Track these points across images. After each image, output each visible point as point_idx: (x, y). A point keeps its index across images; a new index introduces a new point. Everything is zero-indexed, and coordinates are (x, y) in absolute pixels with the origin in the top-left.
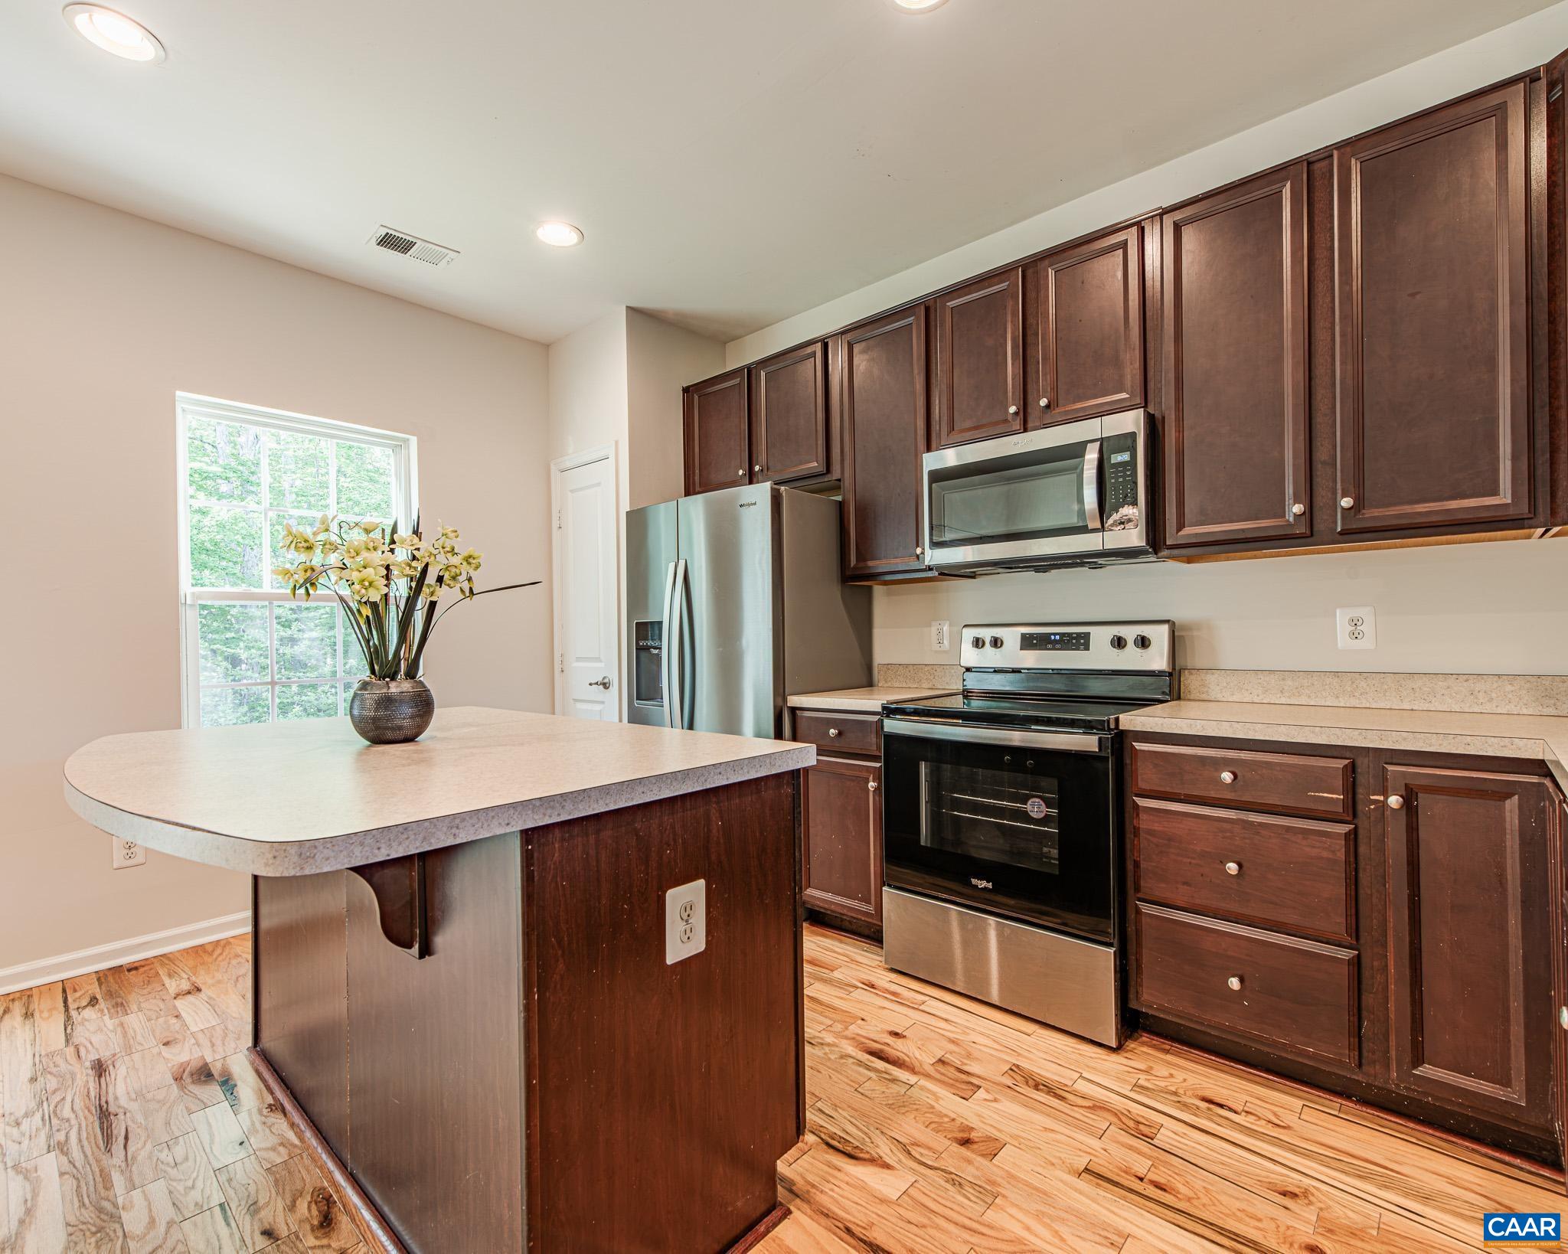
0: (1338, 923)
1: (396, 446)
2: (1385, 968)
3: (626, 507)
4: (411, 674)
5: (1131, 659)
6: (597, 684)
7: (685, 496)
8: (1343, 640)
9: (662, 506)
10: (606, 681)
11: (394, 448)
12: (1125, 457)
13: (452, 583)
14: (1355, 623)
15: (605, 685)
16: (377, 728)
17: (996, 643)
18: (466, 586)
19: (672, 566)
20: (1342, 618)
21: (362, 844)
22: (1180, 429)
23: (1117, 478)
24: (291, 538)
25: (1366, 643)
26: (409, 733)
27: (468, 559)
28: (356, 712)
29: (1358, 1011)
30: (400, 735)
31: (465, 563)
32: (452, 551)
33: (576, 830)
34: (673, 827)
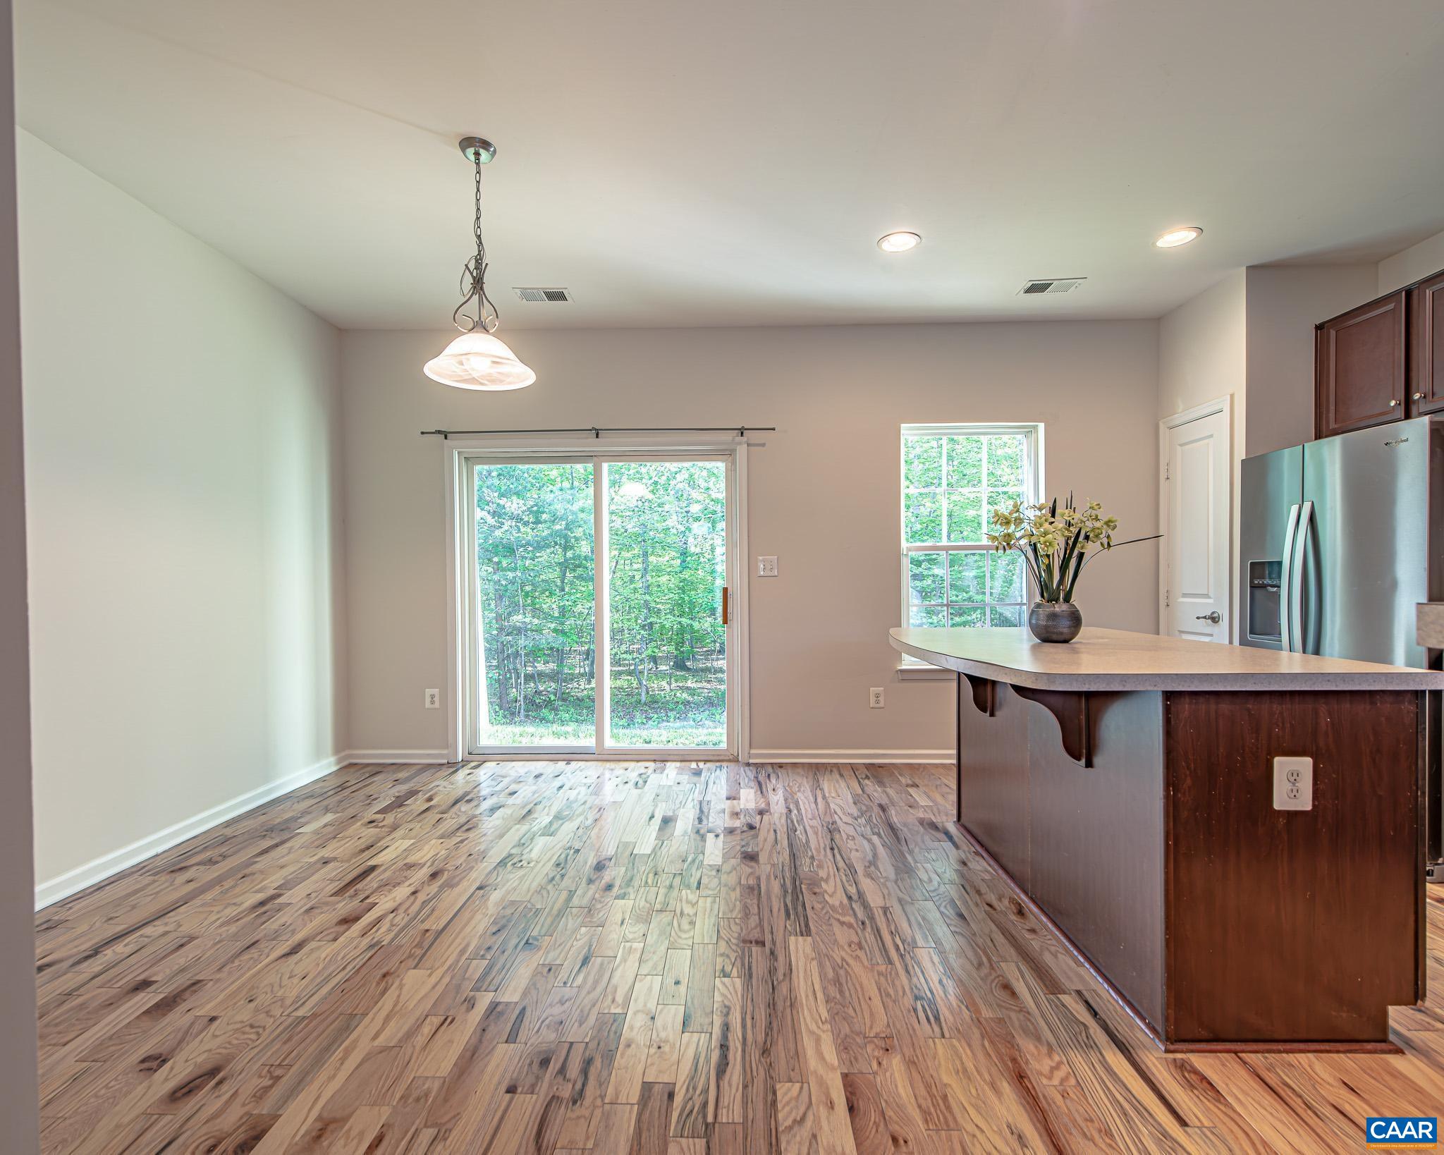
1: (1028, 432)
3: (1241, 454)
4: (1067, 599)
6: (1205, 617)
7: (1316, 439)
9: (1287, 451)
10: (1216, 615)
11: (1027, 434)
13: (1095, 540)
15: (1214, 619)
16: (1047, 632)
18: (1105, 541)
19: (1295, 509)
21: (1077, 680)
24: (997, 518)
26: (1067, 637)
27: (1107, 523)
28: (1034, 621)
30: (1061, 638)
31: (1105, 526)
32: (1097, 519)
33: (1201, 699)
34: (1281, 713)
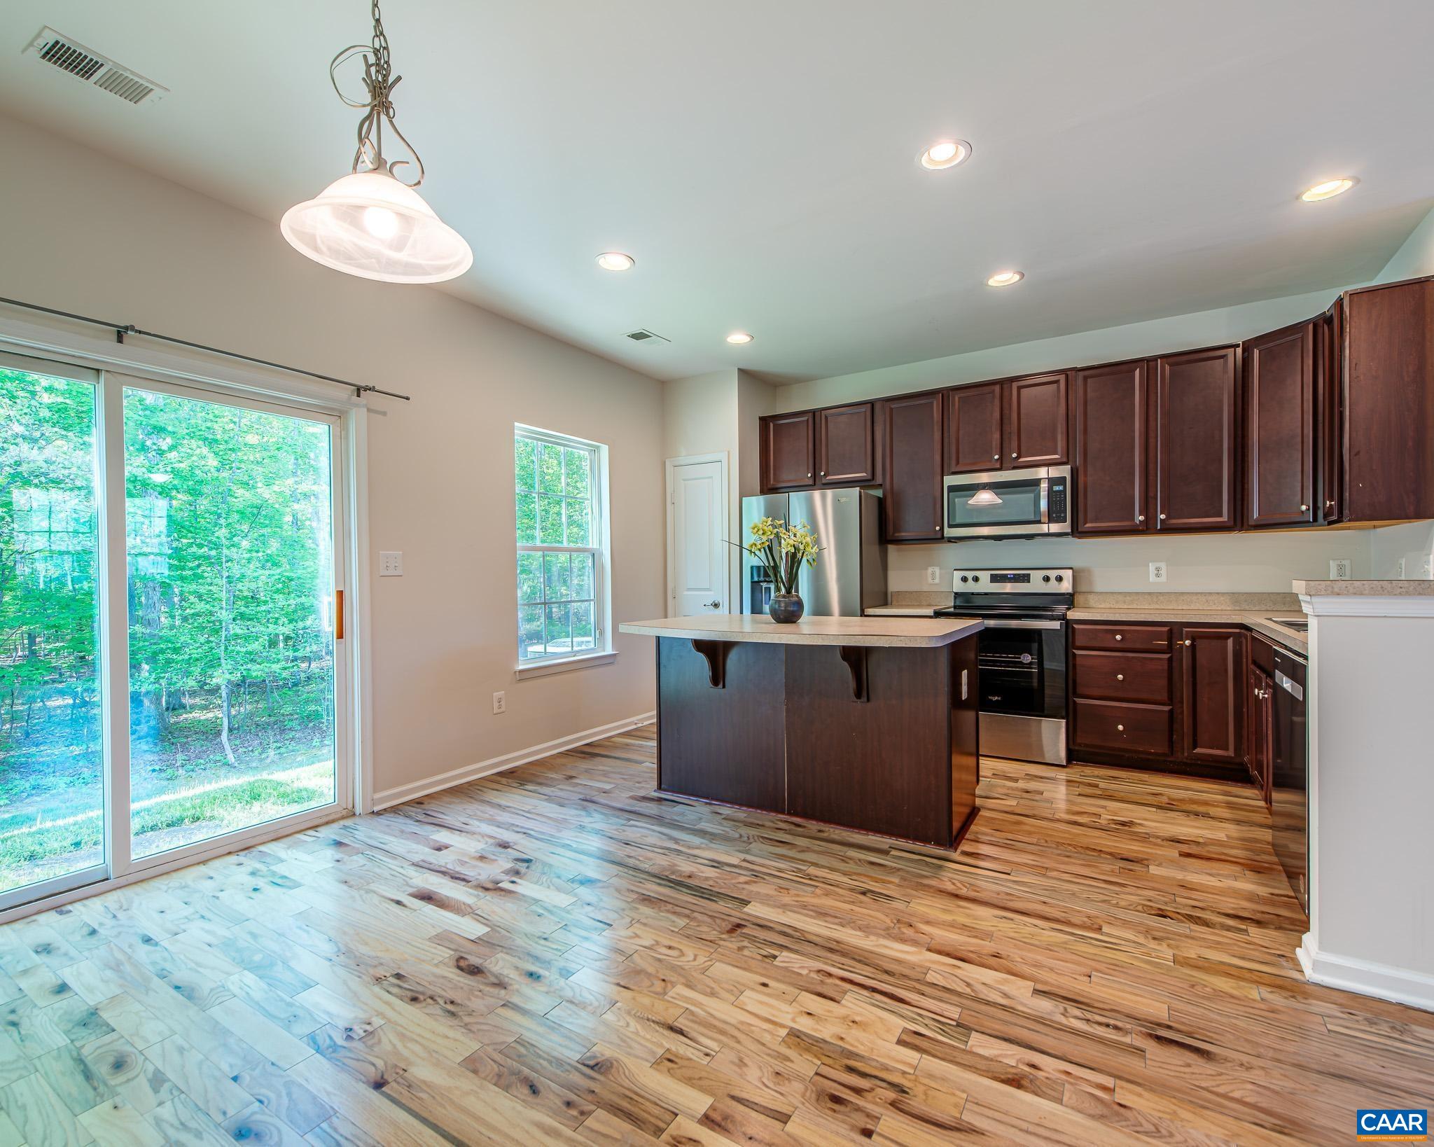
0: (1164, 696)
1: (592, 451)
2: (1182, 713)
5: (1053, 587)
7: (760, 495)
8: (1152, 578)
10: (717, 603)
12: (1061, 488)
14: (1158, 569)
15: (716, 605)
17: (976, 579)
20: (1152, 567)
22: (1086, 475)
23: (1056, 498)
25: (1163, 579)
29: (1171, 731)
